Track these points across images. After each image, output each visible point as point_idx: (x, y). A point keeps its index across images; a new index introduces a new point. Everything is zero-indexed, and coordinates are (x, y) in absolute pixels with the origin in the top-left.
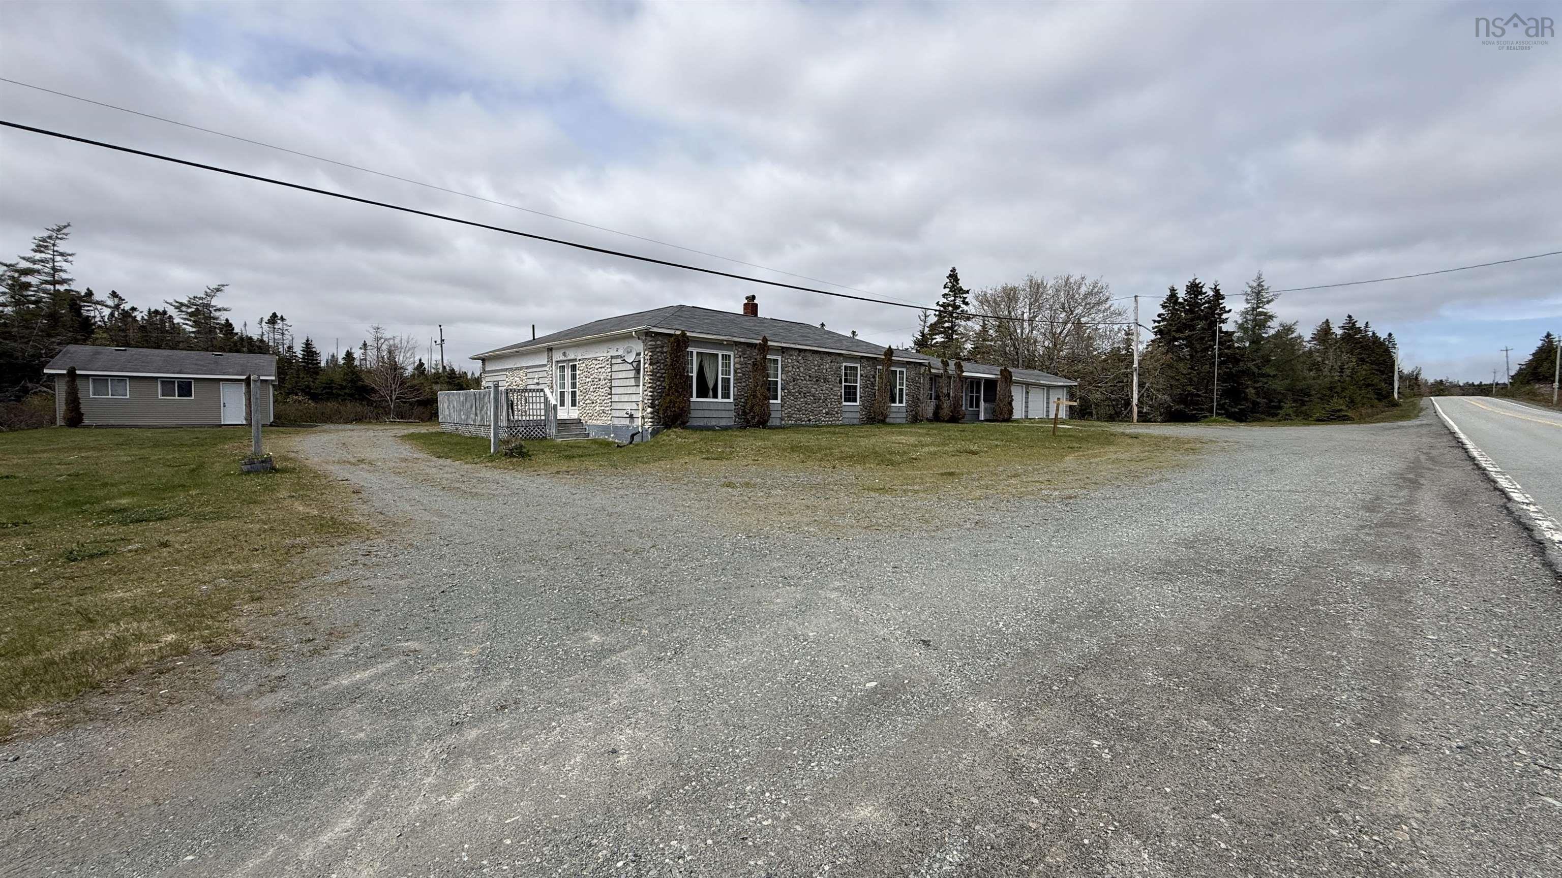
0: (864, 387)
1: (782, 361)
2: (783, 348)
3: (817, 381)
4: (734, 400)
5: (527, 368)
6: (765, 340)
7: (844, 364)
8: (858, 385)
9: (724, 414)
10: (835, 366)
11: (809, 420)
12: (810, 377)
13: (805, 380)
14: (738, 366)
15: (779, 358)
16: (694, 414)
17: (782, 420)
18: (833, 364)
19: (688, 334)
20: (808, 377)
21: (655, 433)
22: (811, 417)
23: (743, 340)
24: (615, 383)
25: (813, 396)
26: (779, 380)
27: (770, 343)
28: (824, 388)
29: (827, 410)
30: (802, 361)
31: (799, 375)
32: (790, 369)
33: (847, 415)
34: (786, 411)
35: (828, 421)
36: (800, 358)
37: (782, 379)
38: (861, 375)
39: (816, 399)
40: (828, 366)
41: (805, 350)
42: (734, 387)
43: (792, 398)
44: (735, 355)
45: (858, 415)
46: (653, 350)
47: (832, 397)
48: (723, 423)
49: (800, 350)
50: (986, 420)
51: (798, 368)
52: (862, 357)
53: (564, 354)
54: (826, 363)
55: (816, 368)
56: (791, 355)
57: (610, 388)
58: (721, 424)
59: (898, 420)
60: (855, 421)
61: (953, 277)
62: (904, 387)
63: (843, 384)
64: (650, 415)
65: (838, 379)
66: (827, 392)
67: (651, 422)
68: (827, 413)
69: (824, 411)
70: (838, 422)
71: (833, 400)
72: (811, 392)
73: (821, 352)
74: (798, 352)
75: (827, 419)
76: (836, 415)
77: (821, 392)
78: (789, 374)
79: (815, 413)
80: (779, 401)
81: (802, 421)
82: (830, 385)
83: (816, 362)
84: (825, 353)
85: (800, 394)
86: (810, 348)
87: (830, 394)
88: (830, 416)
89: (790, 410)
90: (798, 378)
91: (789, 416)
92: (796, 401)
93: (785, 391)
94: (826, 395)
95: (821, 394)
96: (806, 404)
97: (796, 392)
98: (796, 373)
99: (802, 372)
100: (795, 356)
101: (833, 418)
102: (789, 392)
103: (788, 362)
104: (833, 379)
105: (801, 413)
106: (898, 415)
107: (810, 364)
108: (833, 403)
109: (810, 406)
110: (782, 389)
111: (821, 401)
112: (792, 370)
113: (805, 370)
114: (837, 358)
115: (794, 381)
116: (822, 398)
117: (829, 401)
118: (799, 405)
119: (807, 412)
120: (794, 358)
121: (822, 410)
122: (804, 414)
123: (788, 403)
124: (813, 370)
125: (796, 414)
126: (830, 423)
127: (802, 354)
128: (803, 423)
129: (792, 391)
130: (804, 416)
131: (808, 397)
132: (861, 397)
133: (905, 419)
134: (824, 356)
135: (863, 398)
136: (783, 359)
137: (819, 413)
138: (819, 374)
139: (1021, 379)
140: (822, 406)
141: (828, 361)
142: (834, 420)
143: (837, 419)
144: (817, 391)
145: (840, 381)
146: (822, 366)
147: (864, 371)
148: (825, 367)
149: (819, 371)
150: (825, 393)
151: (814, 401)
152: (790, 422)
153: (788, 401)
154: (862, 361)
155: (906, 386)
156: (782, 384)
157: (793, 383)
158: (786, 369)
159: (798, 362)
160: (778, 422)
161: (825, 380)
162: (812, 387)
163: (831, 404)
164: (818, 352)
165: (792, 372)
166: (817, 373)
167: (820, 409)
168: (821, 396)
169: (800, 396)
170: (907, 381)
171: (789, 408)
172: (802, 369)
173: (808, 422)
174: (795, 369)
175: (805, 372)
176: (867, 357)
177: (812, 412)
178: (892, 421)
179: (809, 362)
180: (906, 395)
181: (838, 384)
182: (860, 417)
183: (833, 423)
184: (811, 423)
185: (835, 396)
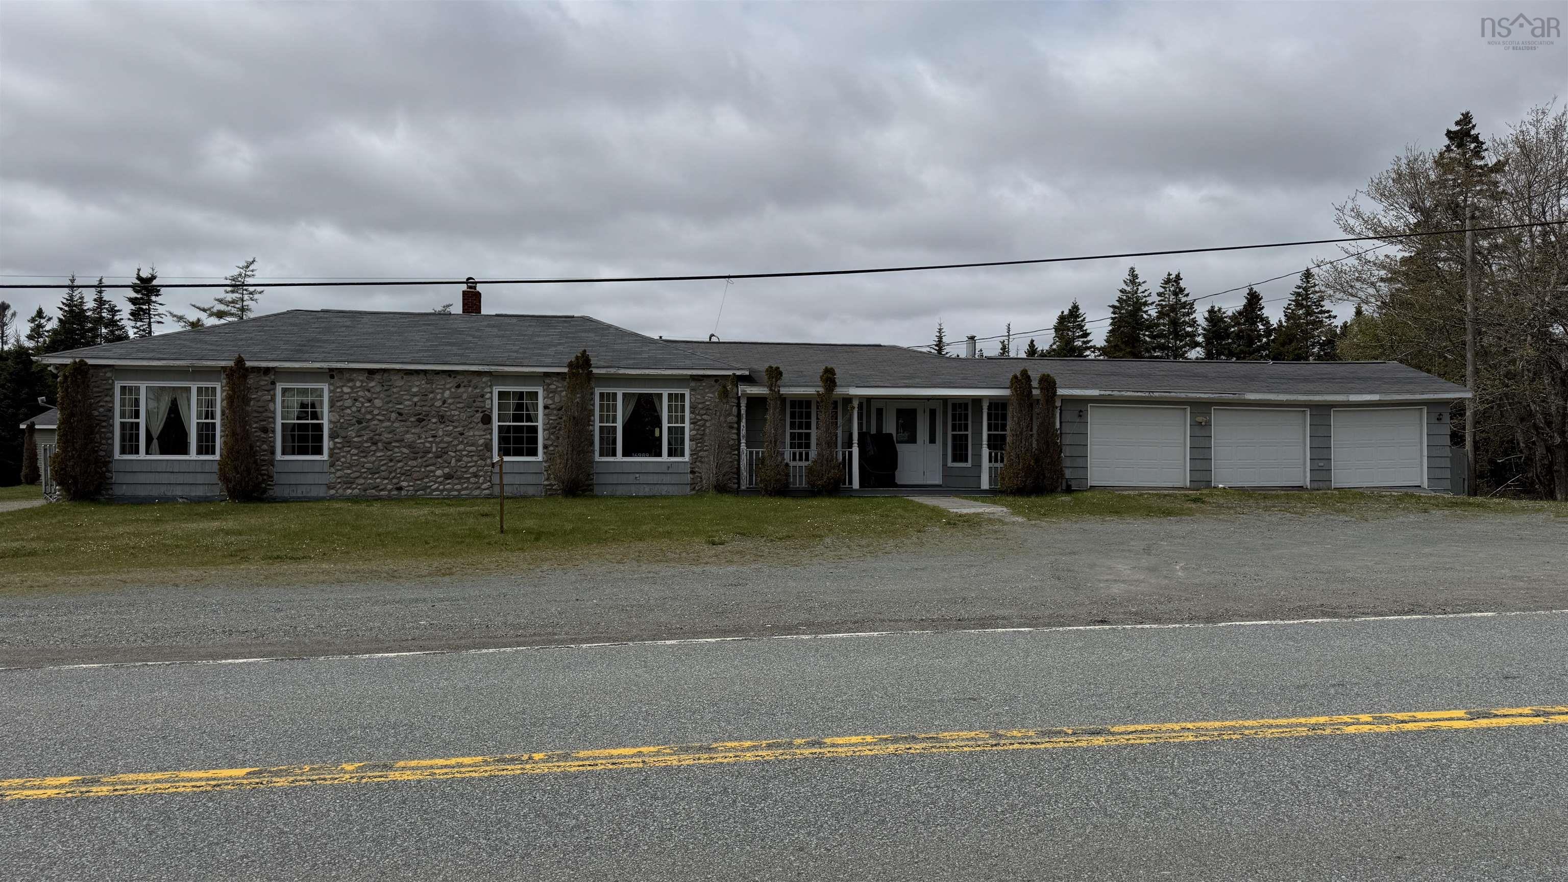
0: (555, 428)
1: (330, 391)
2: (331, 370)
3: (420, 421)
4: (224, 456)
6: (240, 361)
7: (496, 390)
8: (540, 424)
9: (200, 479)
10: (465, 393)
11: (400, 489)
12: (400, 414)
13: (389, 420)
14: (225, 404)
15: (326, 387)
16: (117, 479)
17: (330, 487)
18: (461, 390)
20: (394, 415)
22: (404, 484)
25: (409, 446)
26: (325, 422)
28: (441, 433)
29: (447, 470)
30: (378, 389)
31: (371, 412)
32: (348, 403)
34: (339, 474)
35: (450, 490)
36: (372, 384)
37: (330, 422)
38: (546, 407)
39: (415, 452)
40: (447, 393)
41: (385, 370)
42: (222, 436)
43: (354, 451)
44: (222, 387)
45: (542, 480)
47: (461, 447)
48: (199, 492)
49: (371, 372)
51: (370, 401)
52: (547, 375)
54: (444, 390)
55: (416, 399)
56: (352, 380)
58: (193, 494)
59: (665, 488)
60: (531, 491)
62: (687, 425)
63: (496, 424)
65: (480, 415)
66: (446, 439)
68: (448, 477)
69: (439, 473)
70: (476, 493)
71: (464, 453)
72: (402, 440)
73: (425, 372)
74: (366, 375)
75: (447, 487)
76: (472, 480)
77: (430, 439)
78: (348, 411)
79: (415, 475)
80: (325, 456)
81: (382, 490)
82: (456, 427)
83: (415, 390)
84: (437, 372)
85: (375, 444)
86: (398, 366)
87: (456, 442)
88: (456, 481)
89: (349, 471)
90: (369, 417)
91: (349, 483)
92: (364, 457)
93: (337, 440)
94: (445, 445)
95: (430, 442)
96: (391, 461)
97: (366, 442)
98: (363, 410)
99: (379, 408)
100: (362, 381)
101: (465, 485)
102: (348, 442)
103: (342, 391)
104: (463, 416)
105: (377, 476)
106: (667, 479)
107: (398, 393)
108: (465, 459)
109: (400, 465)
110: (332, 437)
111: (430, 455)
112: (353, 405)
113: (388, 403)
114: (475, 380)
115: (359, 422)
116: (434, 450)
117: (453, 454)
118: (373, 463)
119: (393, 474)
120: (358, 384)
121: (433, 472)
122: (385, 479)
123: (343, 460)
124: (407, 403)
125: (364, 478)
126: (456, 493)
127: (378, 377)
128: (382, 493)
129: (355, 439)
130: (386, 481)
131: (396, 450)
132: (545, 447)
133: (688, 488)
134: (436, 377)
135: (551, 448)
136: (332, 388)
137: (427, 477)
138: (424, 409)
139: (1139, 394)
140: (434, 465)
141: (448, 386)
142: (466, 488)
143: (475, 486)
144: (420, 438)
145: (487, 420)
146: (431, 396)
147: (553, 398)
148: (439, 397)
149: (423, 403)
150: (442, 441)
151: (412, 455)
152: (349, 491)
153: (343, 457)
154: (547, 381)
155: (691, 423)
156: (330, 429)
157: (357, 427)
158: (339, 404)
159: (369, 391)
160: (322, 492)
161: (442, 419)
162: (407, 432)
163: (459, 461)
164: (417, 372)
165: (354, 409)
166: (417, 408)
167: (428, 469)
168: (431, 447)
169: (374, 448)
170: (691, 412)
171: (348, 468)
172: (378, 403)
173: (395, 492)
174: (363, 404)
175: (385, 408)
176: (558, 374)
177: (407, 474)
178: (647, 490)
179: (395, 390)
180: (690, 440)
181: (480, 425)
182: (546, 483)
183: (463, 493)
184: (403, 493)
185: (472, 445)
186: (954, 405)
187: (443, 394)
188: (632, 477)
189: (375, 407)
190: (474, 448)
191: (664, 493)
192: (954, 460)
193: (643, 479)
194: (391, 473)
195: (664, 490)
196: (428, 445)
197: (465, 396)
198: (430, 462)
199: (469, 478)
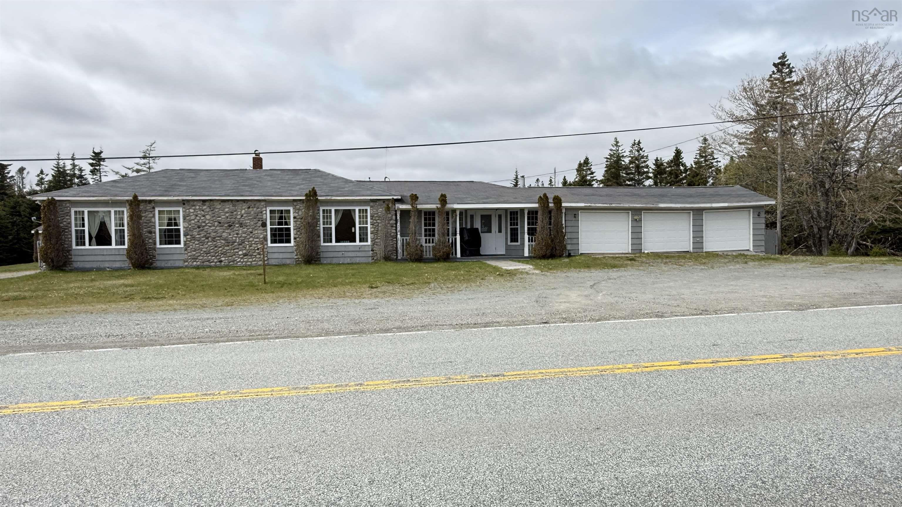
0: (300, 228)
1: (183, 212)
2: (183, 200)
3: (230, 226)
4: (129, 246)
6: (135, 197)
7: (269, 209)
8: (292, 227)
9: (118, 258)
10: (253, 211)
11: (221, 261)
13: (214, 226)
15: (181, 209)
16: (75, 259)
17: (185, 262)
18: (251, 209)
20: (216, 224)
22: (223, 259)
25: (225, 240)
26: (181, 227)
27: (141, 198)
28: (240, 232)
29: (244, 251)
30: (208, 210)
31: (204, 222)
32: (193, 217)
33: (276, 256)
34: (189, 254)
35: (246, 262)
36: (205, 207)
37: (184, 227)
38: (294, 218)
39: (228, 242)
40: (243, 211)
41: (211, 200)
42: (128, 236)
43: (197, 242)
44: (127, 211)
45: (294, 256)
47: (251, 239)
48: (117, 265)
49: (204, 201)
51: (204, 216)
52: (295, 201)
54: (242, 210)
55: (227, 215)
56: (194, 206)
58: (112, 266)
60: (288, 261)
62: (369, 226)
63: (269, 227)
65: (260, 222)
66: (244, 235)
68: (245, 255)
69: (240, 253)
70: (260, 263)
71: (253, 242)
72: (221, 236)
73: (232, 200)
74: (202, 203)
75: (245, 260)
76: (258, 256)
77: (236, 235)
78: (193, 222)
79: (228, 254)
80: (182, 245)
81: (211, 262)
82: (249, 229)
83: (227, 210)
84: (238, 201)
85: (207, 238)
86: (218, 198)
87: (248, 237)
88: (250, 257)
89: (195, 253)
90: (203, 224)
91: (195, 259)
92: (202, 245)
93: (188, 237)
94: (243, 238)
95: (236, 237)
96: (216, 247)
97: (203, 237)
98: (200, 221)
99: (209, 220)
100: (199, 206)
101: (254, 259)
102: (193, 238)
103: (189, 212)
104: (252, 223)
105: (209, 255)
106: (359, 254)
107: (218, 212)
108: (254, 245)
109: (220, 249)
110: (185, 235)
111: (236, 244)
112: (195, 218)
113: (213, 217)
114: (258, 204)
115: (199, 227)
116: (238, 241)
117: (247, 243)
118: (206, 248)
119: (217, 254)
120: (197, 207)
121: (238, 252)
122: (213, 256)
123: (191, 247)
124: (223, 217)
125: (203, 256)
126: (249, 263)
127: (207, 204)
128: (212, 264)
129: (197, 236)
130: (213, 258)
131: (218, 241)
132: (295, 238)
133: (370, 259)
134: (237, 203)
135: (298, 239)
136: (184, 210)
137: (234, 255)
138: (232, 220)
139: (605, 205)
140: (238, 249)
141: (243, 208)
142: (255, 261)
143: (259, 259)
144: (230, 235)
145: (264, 225)
146: (235, 213)
147: (298, 213)
148: (239, 213)
149: (231, 217)
150: (241, 237)
151: (226, 244)
152: (195, 263)
153: (192, 245)
154: (295, 204)
155: (371, 225)
156: (184, 231)
157: (198, 230)
158: (188, 218)
159: (203, 211)
160: (181, 264)
161: (241, 225)
162: (224, 232)
163: (251, 246)
164: (228, 200)
165: (196, 220)
166: (228, 219)
167: (235, 251)
168: (236, 240)
169: (207, 240)
170: (371, 219)
171: (194, 251)
172: (208, 217)
173: (218, 263)
174: (200, 217)
175: (212, 219)
176: (300, 200)
177: (225, 254)
178: (348, 261)
179: (217, 210)
180: (371, 233)
181: (261, 228)
182: (296, 257)
183: (253, 263)
184: (223, 263)
185: (257, 238)
186: (511, 213)
187: (241, 212)
188: (341, 253)
189: (207, 219)
190: (257, 240)
191: (357, 262)
192: (511, 241)
193: (347, 254)
194: (216, 253)
195: (358, 260)
196: (234, 238)
197: (252, 213)
198: (236, 247)
199: (255, 256)
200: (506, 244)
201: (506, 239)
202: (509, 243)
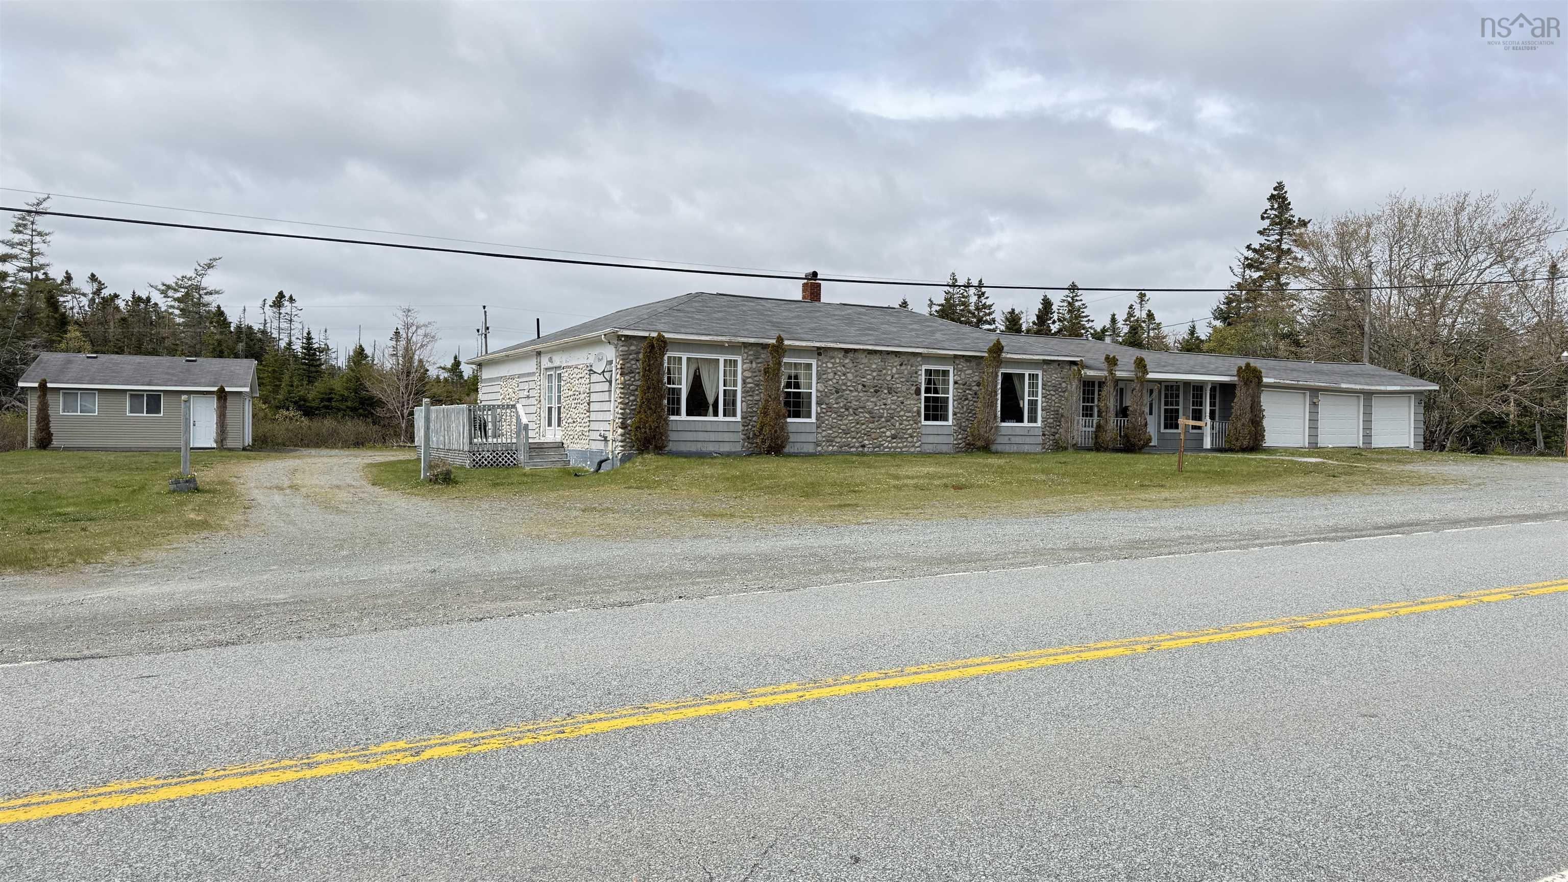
0: (960, 399)
1: (818, 366)
2: (818, 348)
3: (876, 391)
4: (742, 418)
5: (520, 376)
6: (780, 339)
7: (924, 367)
8: (950, 396)
9: (726, 437)
10: (906, 369)
11: (863, 446)
12: (864, 386)
13: (856, 391)
14: (747, 374)
15: (814, 362)
16: (673, 436)
17: (818, 445)
18: (904, 367)
19: (666, 335)
20: (860, 387)
21: (625, 459)
22: (866, 442)
23: (752, 340)
24: (594, 397)
25: (870, 413)
26: (814, 391)
27: (786, 342)
28: (889, 402)
29: (893, 432)
30: (851, 365)
31: (845, 384)
32: (831, 376)
33: (931, 439)
34: (824, 434)
35: (896, 448)
36: (847, 361)
37: (818, 391)
38: (956, 383)
39: (874, 417)
40: (894, 370)
41: (855, 350)
42: (742, 401)
43: (834, 415)
44: (743, 360)
45: (951, 440)
46: (625, 357)
47: (902, 413)
48: (725, 448)
49: (847, 351)
50: (1213, 450)
51: (844, 375)
52: (956, 356)
53: (551, 360)
54: (892, 367)
55: (875, 374)
56: (833, 358)
57: (589, 404)
58: (721, 450)
59: (1026, 446)
60: (945, 448)
61: (1279, 198)
62: (1040, 398)
63: (923, 395)
64: (620, 438)
65: (914, 388)
66: (893, 406)
67: (622, 446)
68: (894, 437)
69: (888, 434)
70: (912, 450)
71: (905, 418)
72: (865, 407)
73: (881, 352)
74: (843, 353)
75: (894, 445)
76: (909, 439)
77: (883, 407)
78: (831, 383)
79: (873, 436)
80: (813, 419)
81: (851, 447)
82: (898, 397)
83: (874, 366)
84: (888, 353)
85: (847, 410)
86: (861, 347)
87: (899, 409)
88: (900, 441)
89: (831, 432)
90: (844, 388)
91: (830, 441)
92: (841, 420)
93: (823, 406)
94: (893, 412)
95: (883, 409)
96: (858, 423)
97: (842, 408)
98: (841, 382)
99: (850, 380)
100: (840, 359)
101: (905, 444)
102: (830, 408)
103: (827, 366)
104: (904, 388)
105: (849, 435)
106: (1028, 440)
107: (863, 368)
108: (905, 422)
109: (864, 427)
110: (818, 404)
111: (883, 419)
112: (834, 378)
113: (856, 376)
114: (913, 360)
115: (837, 392)
116: (885, 415)
117: (897, 419)
118: (846, 425)
119: (859, 435)
120: (838, 361)
121: (884, 433)
122: (854, 438)
123: (827, 422)
124: (868, 377)
125: (840, 437)
126: (899, 450)
127: (851, 355)
128: (852, 450)
129: (835, 406)
130: (854, 440)
131: (861, 415)
132: (955, 414)
133: (1040, 447)
134: (889, 357)
135: (959, 415)
136: (820, 363)
137: (881, 437)
138: (880, 382)
139: (1293, 382)
140: (885, 427)
141: (895, 364)
142: (906, 446)
143: (911, 444)
144: (876, 405)
145: (918, 392)
146: (884, 371)
147: (960, 376)
148: (889, 372)
149: (879, 377)
150: (890, 408)
151: (871, 419)
152: (831, 448)
153: (827, 420)
155: (1042, 397)
156: (817, 397)
157: (836, 396)
158: (824, 376)
159: (844, 366)
160: (810, 449)
161: (890, 391)
162: (868, 401)
163: (901, 424)
164: (876, 352)
165: (835, 381)
166: (875, 381)
167: (882, 430)
168: (883, 413)
169: (847, 413)
170: (1043, 389)
171: (830, 429)
172: (850, 376)
173: (860, 449)
174: (840, 376)
175: (855, 380)
176: (963, 356)
177: (868, 434)
178: (1015, 448)
179: (861, 366)
180: (1042, 410)
181: (914, 396)
182: (955, 442)
183: (903, 450)
184: (866, 449)
185: (909, 412)
186: (1166, 387)
187: (891, 370)
188: (1007, 438)
189: (848, 380)
190: (910, 414)
191: (1026, 451)
192: (1166, 427)
193: (1014, 440)
194: (858, 433)
195: (1026, 448)
196: (881, 411)
197: (906, 372)
198: (883, 425)
199: (907, 438)
200: (1159, 431)
201: (1159, 424)
202: (1162, 430)
